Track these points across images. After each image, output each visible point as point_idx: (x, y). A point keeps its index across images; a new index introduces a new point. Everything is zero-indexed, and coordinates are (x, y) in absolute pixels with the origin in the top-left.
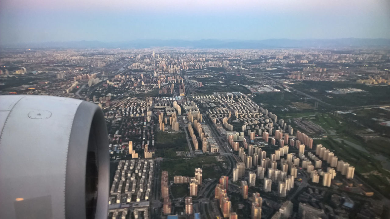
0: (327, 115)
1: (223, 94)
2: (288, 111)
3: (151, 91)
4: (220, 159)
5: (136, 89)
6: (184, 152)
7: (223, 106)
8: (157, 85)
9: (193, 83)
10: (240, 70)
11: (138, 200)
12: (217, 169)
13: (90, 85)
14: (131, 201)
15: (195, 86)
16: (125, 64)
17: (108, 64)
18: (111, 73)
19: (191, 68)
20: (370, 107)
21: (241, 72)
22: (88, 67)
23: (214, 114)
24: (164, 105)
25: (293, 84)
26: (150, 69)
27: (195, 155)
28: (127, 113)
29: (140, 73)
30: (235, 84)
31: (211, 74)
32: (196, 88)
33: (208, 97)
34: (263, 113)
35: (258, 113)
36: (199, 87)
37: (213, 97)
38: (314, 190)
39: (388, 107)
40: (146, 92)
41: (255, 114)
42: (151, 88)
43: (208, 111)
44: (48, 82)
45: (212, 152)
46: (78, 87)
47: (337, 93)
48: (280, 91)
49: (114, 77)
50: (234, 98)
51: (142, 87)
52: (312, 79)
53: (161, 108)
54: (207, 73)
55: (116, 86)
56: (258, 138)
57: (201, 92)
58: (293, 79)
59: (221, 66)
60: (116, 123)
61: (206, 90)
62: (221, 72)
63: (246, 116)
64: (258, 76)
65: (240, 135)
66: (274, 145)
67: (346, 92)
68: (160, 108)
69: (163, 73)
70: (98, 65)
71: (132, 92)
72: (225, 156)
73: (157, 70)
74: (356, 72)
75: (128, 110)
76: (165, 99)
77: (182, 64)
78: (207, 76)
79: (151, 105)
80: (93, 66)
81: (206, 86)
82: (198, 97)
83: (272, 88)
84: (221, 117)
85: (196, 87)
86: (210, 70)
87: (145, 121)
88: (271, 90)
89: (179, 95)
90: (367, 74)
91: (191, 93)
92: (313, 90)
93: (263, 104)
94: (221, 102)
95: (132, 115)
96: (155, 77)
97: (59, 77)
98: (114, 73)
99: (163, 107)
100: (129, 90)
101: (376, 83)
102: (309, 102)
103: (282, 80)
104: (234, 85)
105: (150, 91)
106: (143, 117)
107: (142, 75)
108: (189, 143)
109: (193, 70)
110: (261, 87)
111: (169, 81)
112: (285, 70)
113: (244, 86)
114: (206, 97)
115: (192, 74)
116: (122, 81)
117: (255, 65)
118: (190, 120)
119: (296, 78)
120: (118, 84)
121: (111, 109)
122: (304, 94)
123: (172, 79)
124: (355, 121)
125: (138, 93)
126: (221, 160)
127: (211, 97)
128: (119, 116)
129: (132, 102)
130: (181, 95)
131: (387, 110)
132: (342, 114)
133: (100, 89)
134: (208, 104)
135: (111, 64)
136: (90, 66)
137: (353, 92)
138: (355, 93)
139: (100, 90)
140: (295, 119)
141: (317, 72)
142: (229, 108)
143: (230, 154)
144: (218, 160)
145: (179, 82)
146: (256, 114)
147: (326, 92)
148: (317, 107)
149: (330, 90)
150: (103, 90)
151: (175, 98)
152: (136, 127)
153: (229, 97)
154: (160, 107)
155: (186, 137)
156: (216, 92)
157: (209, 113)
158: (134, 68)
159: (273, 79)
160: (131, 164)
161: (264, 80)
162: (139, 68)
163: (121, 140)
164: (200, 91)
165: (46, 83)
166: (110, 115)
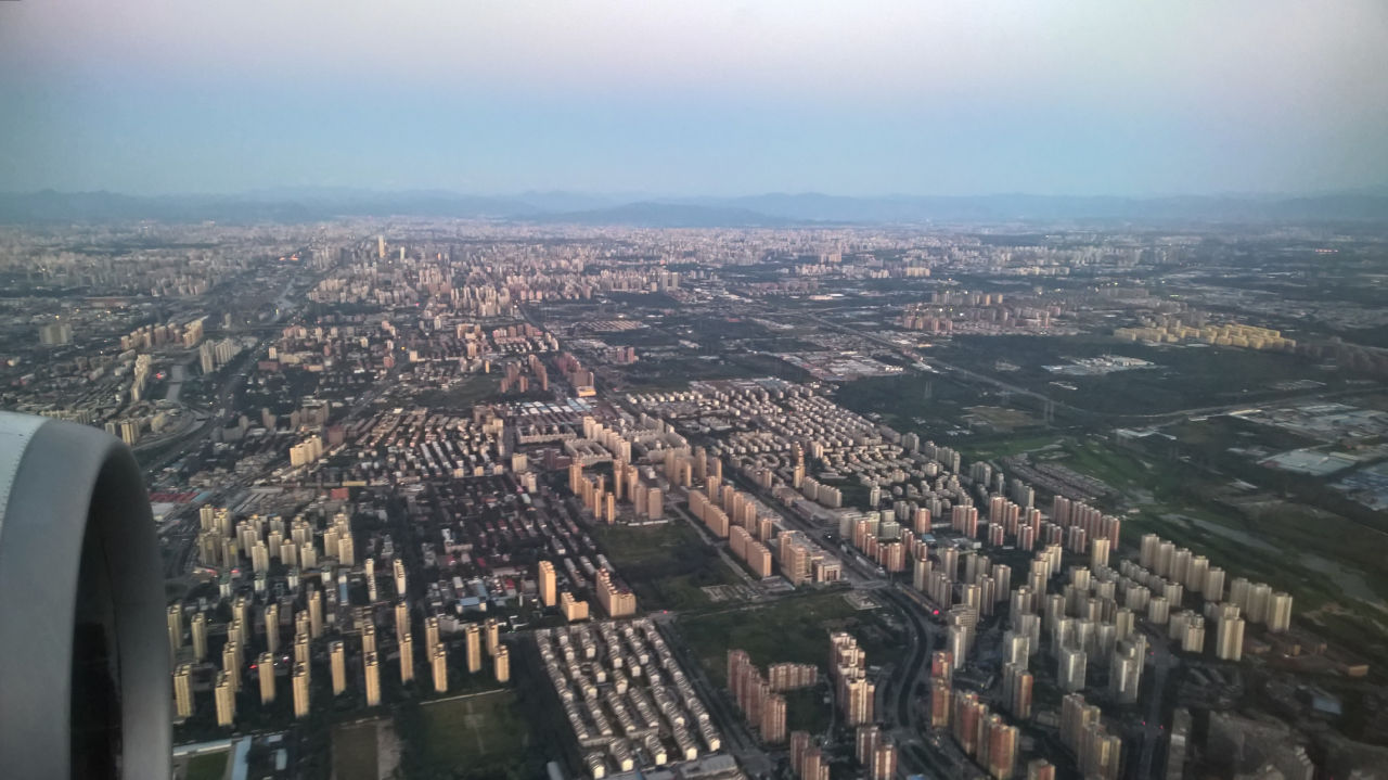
0: (1096, 443)
1: (728, 388)
2: (970, 436)
3: (458, 383)
4: (866, 601)
5: (401, 376)
6: (728, 589)
7: (752, 426)
8: (470, 362)
9: (593, 348)
10: (726, 302)
11: (692, 753)
12: (874, 635)
13: (207, 366)
14: (669, 759)
15: (610, 362)
16: (285, 283)
17: (215, 283)
18: (256, 318)
19: (550, 296)
20: (1203, 414)
21: (737, 311)
22: (140, 296)
23: (742, 454)
24: (550, 431)
25: (928, 345)
26: (398, 300)
27: (772, 594)
28: (432, 464)
29: (370, 319)
30: (744, 352)
31: (636, 319)
32: (618, 367)
33: (682, 398)
34: (899, 445)
35: (885, 447)
36: (625, 363)
37: (700, 396)
38: (1206, 673)
39: (1250, 411)
40: (445, 387)
41: (877, 450)
42: (453, 372)
43: (718, 446)
44: (18, 359)
45: (820, 580)
46: (161, 376)
47: (1081, 373)
48: (901, 369)
49: (283, 336)
50: (774, 400)
51: (416, 369)
52: (976, 329)
53: (544, 443)
54: (619, 312)
55: (313, 368)
56: (936, 526)
57: (644, 381)
58: (919, 330)
59: (654, 287)
60: (418, 504)
61: (657, 375)
62: (667, 311)
63: (855, 458)
64: (800, 323)
65: (882, 519)
66: (1001, 547)
67: (1104, 371)
68: (541, 441)
69: (457, 316)
70: (181, 290)
71: (392, 388)
72: (873, 591)
73: (431, 304)
74: (1091, 303)
75: (427, 455)
76: (534, 411)
77: (510, 282)
78: (631, 325)
79: (500, 434)
80: (161, 292)
81: (647, 358)
82: (648, 400)
83: (873, 362)
84: (774, 465)
85: (615, 363)
86: (625, 304)
87: (520, 489)
88: (874, 370)
89: (574, 395)
90: (1130, 310)
91: (611, 386)
92: (1003, 364)
93: (877, 416)
94: (738, 413)
95: (459, 473)
96: (440, 331)
97: (48, 337)
98: (265, 320)
99: (550, 438)
100: (374, 383)
101: (1172, 338)
102: (1016, 403)
103: (885, 334)
104: (742, 355)
105: (456, 381)
106: (504, 477)
107: (386, 325)
108: (725, 557)
109: (558, 302)
110: (835, 358)
111: (505, 346)
112: (875, 301)
113: (776, 355)
114: (677, 399)
115: (570, 317)
116: (327, 350)
117: (766, 285)
118: (677, 480)
119: (928, 325)
120: (314, 361)
121: (361, 455)
122: (984, 379)
123: (509, 336)
124: (1186, 458)
125: (415, 390)
126: (870, 605)
127: (692, 398)
128: (410, 479)
129: (418, 423)
130: (581, 394)
131: (1255, 420)
132: (1136, 439)
133: (261, 382)
134: (698, 419)
135: (226, 285)
136: (148, 294)
137: (1122, 368)
138: (1132, 372)
139: (262, 387)
140: (1008, 460)
141: (978, 306)
142: (776, 431)
143: (885, 584)
144: (859, 606)
145: (544, 348)
146: (881, 450)
147: (1047, 371)
148: (1052, 418)
149: (1056, 365)
150: (271, 385)
151: (566, 403)
152: (503, 514)
153: (754, 396)
154: (538, 438)
155: (698, 535)
156: (698, 380)
157: (723, 450)
158: (332, 300)
159: (856, 332)
160: (584, 641)
161: (830, 335)
162: (353, 300)
163: (481, 561)
164: (638, 376)
165: (11, 363)
166: (372, 474)
